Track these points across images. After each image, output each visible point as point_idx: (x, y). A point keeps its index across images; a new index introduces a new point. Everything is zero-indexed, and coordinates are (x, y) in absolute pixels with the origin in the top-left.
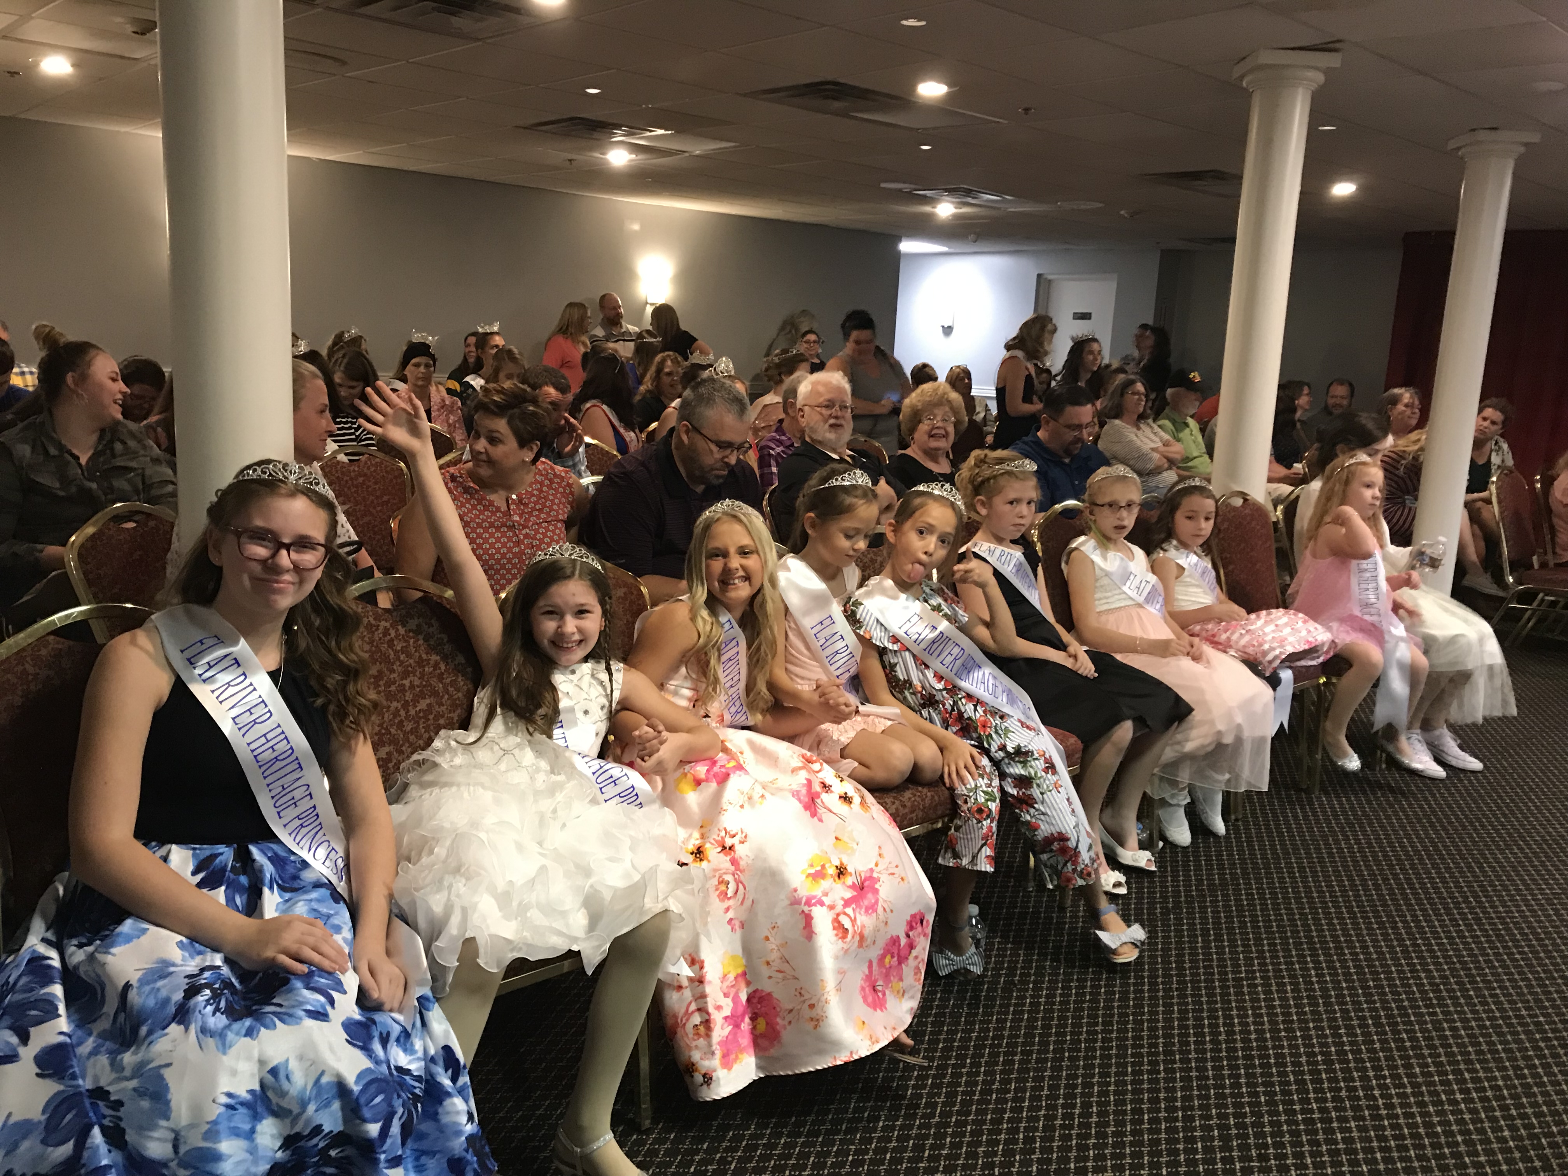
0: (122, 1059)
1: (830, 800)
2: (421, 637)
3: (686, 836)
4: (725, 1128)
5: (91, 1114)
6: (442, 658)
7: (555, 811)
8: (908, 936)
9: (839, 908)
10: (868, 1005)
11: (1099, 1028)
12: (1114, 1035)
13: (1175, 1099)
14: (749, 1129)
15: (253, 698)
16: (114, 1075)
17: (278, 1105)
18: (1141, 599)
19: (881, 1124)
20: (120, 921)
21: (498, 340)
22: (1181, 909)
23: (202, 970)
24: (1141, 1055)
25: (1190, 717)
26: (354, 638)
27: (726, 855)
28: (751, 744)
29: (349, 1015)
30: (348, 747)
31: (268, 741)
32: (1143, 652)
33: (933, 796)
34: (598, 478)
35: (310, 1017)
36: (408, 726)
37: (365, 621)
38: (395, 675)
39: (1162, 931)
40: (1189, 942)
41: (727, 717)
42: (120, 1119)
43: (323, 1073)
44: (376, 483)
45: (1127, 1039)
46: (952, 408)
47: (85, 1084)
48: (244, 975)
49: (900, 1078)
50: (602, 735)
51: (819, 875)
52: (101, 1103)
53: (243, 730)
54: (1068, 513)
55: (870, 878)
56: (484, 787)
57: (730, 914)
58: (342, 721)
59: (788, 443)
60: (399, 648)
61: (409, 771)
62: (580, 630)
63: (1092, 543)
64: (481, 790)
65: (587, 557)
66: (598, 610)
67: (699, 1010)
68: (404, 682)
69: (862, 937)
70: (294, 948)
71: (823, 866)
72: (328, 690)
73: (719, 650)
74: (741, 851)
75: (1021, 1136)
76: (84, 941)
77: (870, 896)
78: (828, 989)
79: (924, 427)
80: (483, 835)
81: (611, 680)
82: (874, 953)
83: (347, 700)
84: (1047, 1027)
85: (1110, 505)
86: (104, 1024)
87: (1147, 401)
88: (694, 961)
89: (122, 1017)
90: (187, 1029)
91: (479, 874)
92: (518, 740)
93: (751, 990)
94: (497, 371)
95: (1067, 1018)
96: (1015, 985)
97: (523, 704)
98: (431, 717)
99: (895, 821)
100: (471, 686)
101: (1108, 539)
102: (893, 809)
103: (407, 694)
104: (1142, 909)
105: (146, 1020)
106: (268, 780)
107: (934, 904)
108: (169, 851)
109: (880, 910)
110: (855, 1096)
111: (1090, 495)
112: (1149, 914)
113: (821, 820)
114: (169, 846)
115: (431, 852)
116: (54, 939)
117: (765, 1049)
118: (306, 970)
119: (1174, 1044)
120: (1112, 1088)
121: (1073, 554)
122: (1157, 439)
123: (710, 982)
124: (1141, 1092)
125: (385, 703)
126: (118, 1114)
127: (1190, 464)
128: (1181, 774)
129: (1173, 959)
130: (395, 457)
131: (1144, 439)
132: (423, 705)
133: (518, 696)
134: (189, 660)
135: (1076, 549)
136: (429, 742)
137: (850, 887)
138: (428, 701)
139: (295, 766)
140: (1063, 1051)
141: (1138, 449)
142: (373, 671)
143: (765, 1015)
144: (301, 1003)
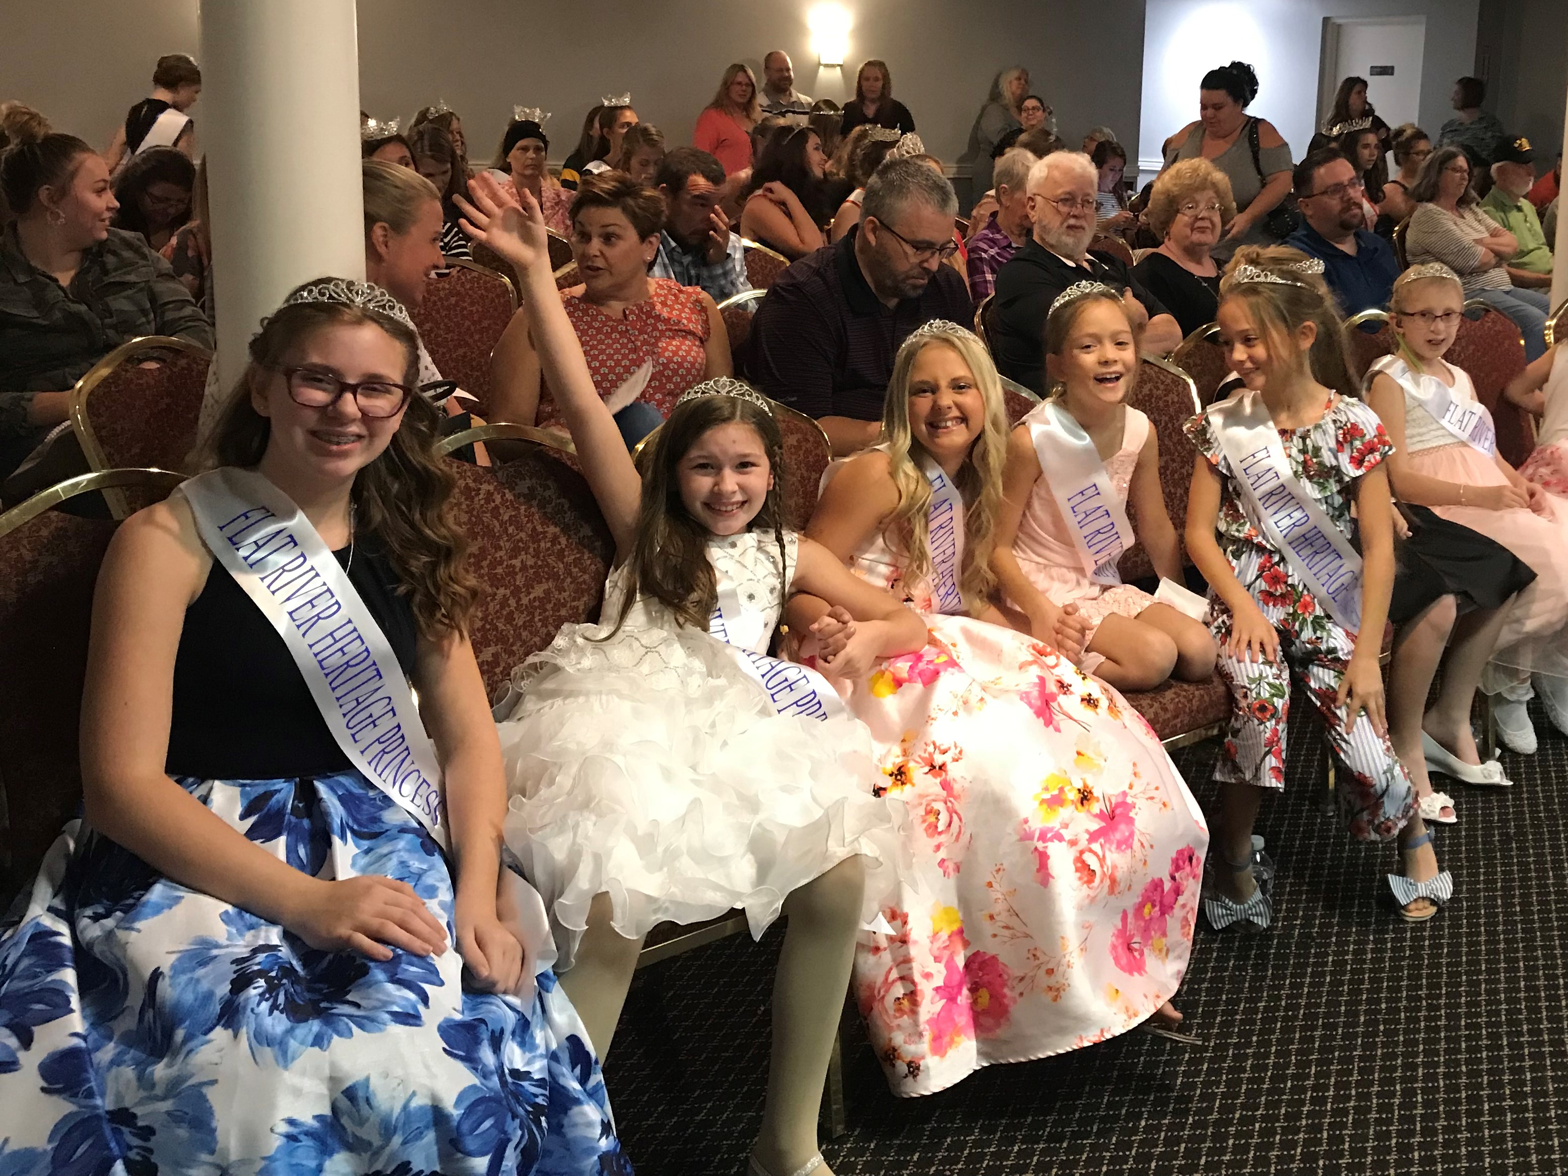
0: (152, 1073)
1: (1070, 703)
2: (535, 503)
3: (884, 752)
4: (939, 1134)
5: (113, 1144)
6: (562, 530)
7: (713, 725)
8: (1173, 878)
9: (1083, 843)
10: (1122, 968)
11: (1423, 993)
12: (1442, 1001)
13: (1523, 1083)
14: (973, 1134)
15: (315, 588)
16: (142, 1094)
17: (354, 1136)
18: (1465, 436)
19: (1143, 1123)
20: (147, 887)
21: (630, 117)
22: (1525, 834)
23: (255, 951)
24: (1478, 1026)
25: (1532, 585)
26: (445, 507)
27: (935, 776)
28: (968, 636)
29: (447, 1015)
30: (440, 650)
31: (336, 642)
32: (1469, 504)
33: (1202, 696)
34: (761, 292)
35: (396, 1022)
36: (520, 620)
37: (461, 483)
38: (502, 553)
39: (1502, 865)
40: (1537, 878)
41: (936, 601)
42: (151, 1151)
43: (414, 1094)
44: (472, 304)
45: (1459, 1005)
46: (1217, 192)
47: (105, 1103)
48: (308, 956)
49: (1167, 1063)
50: (772, 626)
51: (1056, 801)
52: (125, 1129)
53: (303, 628)
54: (1370, 325)
55: (1123, 804)
56: (621, 696)
57: (942, 854)
58: (432, 615)
59: (1004, 243)
60: (506, 518)
61: (523, 678)
62: (742, 488)
63: (1400, 364)
64: (616, 699)
65: (750, 395)
66: (765, 463)
67: (902, 978)
68: (514, 562)
69: (1113, 881)
70: (375, 923)
71: (1061, 790)
72: (412, 575)
73: (926, 515)
74: (954, 771)
75: (1325, 1135)
76: (101, 910)
77: (1122, 827)
78: (1070, 949)
79: (1183, 219)
80: (618, 759)
81: (783, 554)
82: (1131, 901)
83: (438, 589)
84: (1355, 992)
85: (1423, 314)
86: (127, 1023)
87: (1470, 181)
88: (896, 916)
89: (150, 1014)
90: (236, 1036)
91: (614, 811)
92: (664, 634)
93: (970, 953)
94: (628, 155)
95: (1381, 980)
96: (1313, 939)
97: (671, 588)
98: (549, 606)
99: (1154, 729)
100: (601, 566)
101: (1420, 358)
102: (1151, 713)
103: (518, 577)
104: (1476, 836)
105: (181, 1021)
106: (339, 692)
107: (1206, 836)
108: (211, 789)
109: (1136, 845)
110: (1110, 1087)
111: (1396, 302)
112: (1484, 844)
113: (1057, 730)
114: (210, 782)
115: (552, 782)
116: (62, 907)
117: (989, 1030)
118: (391, 955)
119: (1520, 1011)
120: (1441, 1070)
121: (1376, 379)
122: (1482, 228)
123: (915, 942)
124: (1479, 1074)
125: (489, 590)
126: (149, 1145)
127: (1525, 259)
128: (1521, 661)
129: (1516, 901)
130: (497, 270)
131: (1465, 228)
132: (538, 591)
133: (664, 576)
134: (230, 539)
135: (1379, 372)
136: (548, 640)
137: (1096, 816)
138: (545, 586)
139: (371, 673)
140: (1376, 1023)
141: (1458, 241)
142: (473, 549)
143: (989, 985)
144: (385, 1004)
